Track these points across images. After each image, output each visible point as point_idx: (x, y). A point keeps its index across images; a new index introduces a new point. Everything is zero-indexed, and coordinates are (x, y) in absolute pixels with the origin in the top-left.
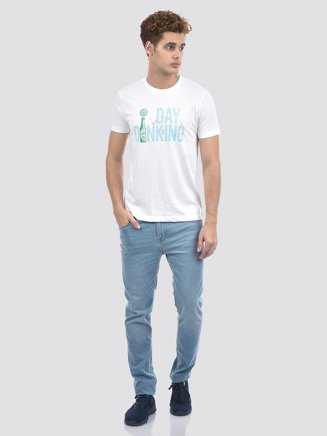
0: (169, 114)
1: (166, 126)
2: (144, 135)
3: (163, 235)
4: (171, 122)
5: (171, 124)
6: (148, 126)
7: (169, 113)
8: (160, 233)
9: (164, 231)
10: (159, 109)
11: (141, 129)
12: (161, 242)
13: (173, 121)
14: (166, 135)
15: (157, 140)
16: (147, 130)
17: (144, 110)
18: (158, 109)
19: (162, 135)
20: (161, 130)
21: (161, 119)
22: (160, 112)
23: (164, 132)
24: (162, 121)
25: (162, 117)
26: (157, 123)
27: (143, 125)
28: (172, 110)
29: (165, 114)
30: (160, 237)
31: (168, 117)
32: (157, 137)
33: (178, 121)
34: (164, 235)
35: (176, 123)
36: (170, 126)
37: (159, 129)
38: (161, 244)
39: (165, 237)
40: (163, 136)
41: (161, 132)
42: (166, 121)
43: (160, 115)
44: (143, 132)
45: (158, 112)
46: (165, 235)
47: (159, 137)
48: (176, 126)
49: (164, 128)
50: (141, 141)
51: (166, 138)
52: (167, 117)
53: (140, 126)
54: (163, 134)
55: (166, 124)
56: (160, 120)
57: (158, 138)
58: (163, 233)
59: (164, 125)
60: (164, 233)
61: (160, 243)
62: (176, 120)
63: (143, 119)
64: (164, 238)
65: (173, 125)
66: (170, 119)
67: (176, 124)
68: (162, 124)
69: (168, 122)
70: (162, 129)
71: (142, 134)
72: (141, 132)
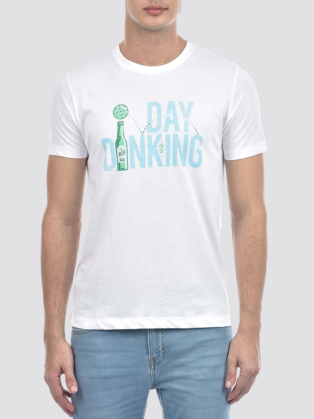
0: (171, 114)
1: (168, 136)
2: (124, 157)
3: (159, 352)
4: (177, 129)
5: (177, 133)
6: (132, 138)
7: (172, 112)
8: (153, 349)
9: (162, 344)
10: (150, 105)
11: (117, 145)
12: (154, 364)
13: (181, 126)
14: (168, 155)
15: (150, 165)
16: (130, 145)
17: (121, 106)
18: (148, 104)
19: (160, 154)
20: (158, 145)
21: (157, 124)
22: (154, 109)
23: (164, 148)
24: (159, 126)
25: (159, 118)
26: (148, 131)
27: (122, 137)
28: (177, 105)
29: (164, 113)
30: (154, 356)
31: (172, 118)
32: (149, 160)
33: (190, 127)
34: (161, 354)
35: (186, 130)
36: (176, 136)
37: (153, 143)
38: (154, 369)
39: (163, 357)
40: (163, 157)
41: (158, 148)
42: (166, 126)
43: (154, 116)
44: (121, 149)
45: (150, 109)
46: (163, 353)
47: (154, 159)
48: (186, 137)
49: (163, 141)
50: (119, 168)
51: (168, 160)
52: (168, 118)
53: (115, 139)
54: (162, 152)
55: (167, 133)
56: (154, 125)
57: (152, 161)
58: (160, 349)
59: (164, 134)
60: (163, 349)
61: (153, 367)
62: (186, 125)
63: (120, 125)
64: (161, 358)
65: (181, 134)
66: (175, 122)
67: (186, 133)
68: (159, 133)
69: (172, 127)
70: (160, 142)
71: (120, 154)
72: (119, 150)
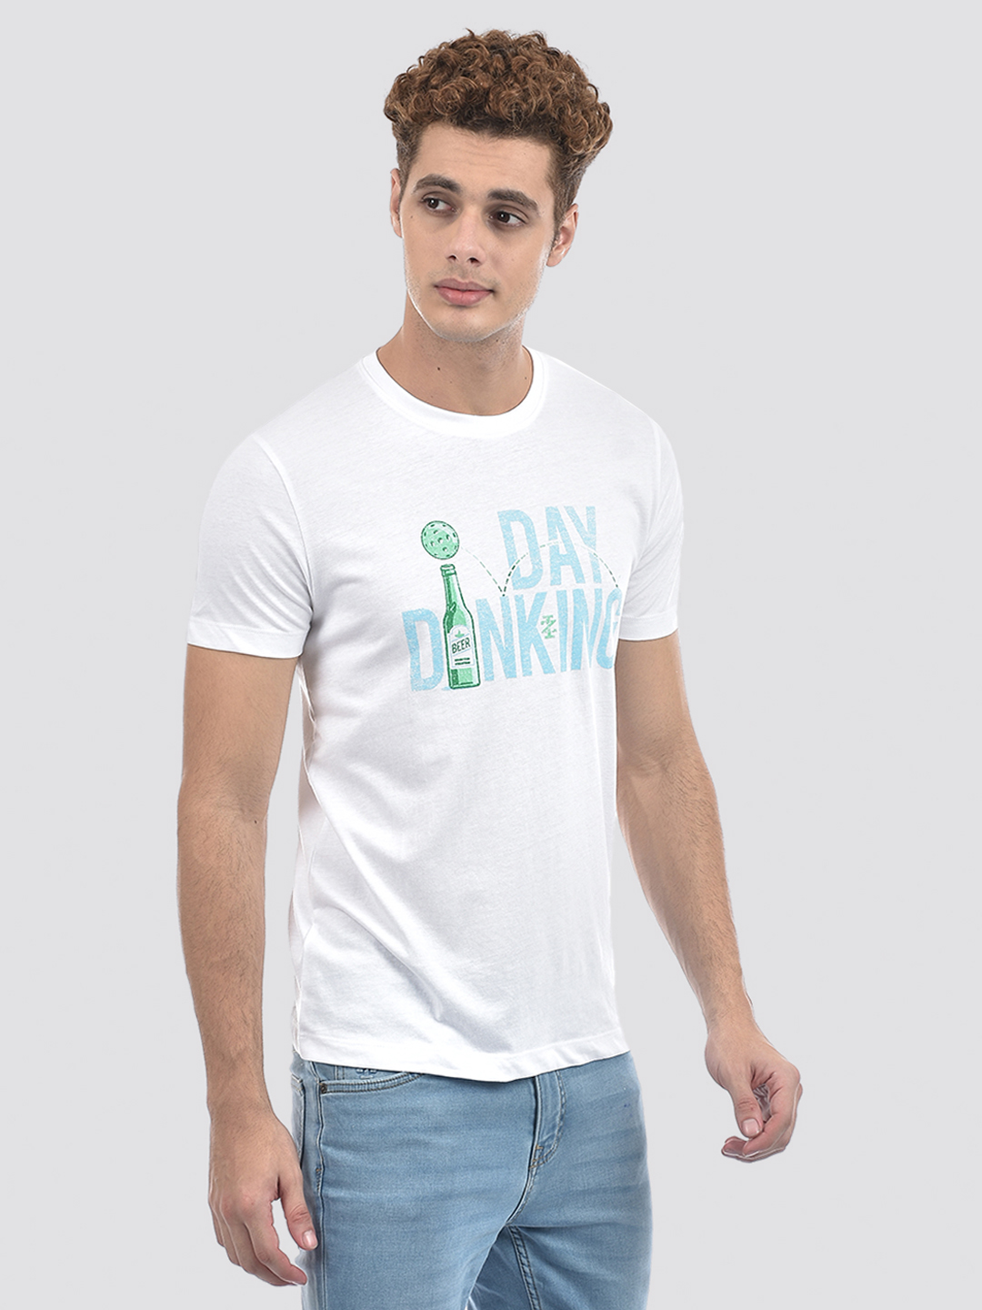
0: (559, 539)
1: (561, 596)
2: (469, 653)
3: (555, 1127)
4: (579, 577)
5: (580, 586)
6: (482, 604)
7: (558, 533)
8: (546, 1120)
9: (563, 1106)
10: (507, 518)
11: (448, 624)
12: (539, 1163)
13: (586, 569)
14: (563, 643)
15: (528, 671)
16: (480, 624)
17: (437, 526)
18: (500, 516)
19: (546, 642)
20: (540, 619)
21: (531, 566)
22: (517, 529)
23: (556, 626)
24: (538, 572)
25: (534, 552)
26: (515, 587)
27: (459, 603)
28: (565, 516)
29: (542, 537)
30: (545, 1138)
31: (563, 551)
32: (522, 657)
33: (604, 571)
34: (556, 1130)
35: (597, 578)
36: (579, 594)
37: (527, 614)
38: (536, 1174)
39: (559, 1139)
40: (553, 648)
41: (540, 628)
42: (556, 571)
43: (522, 547)
44: (459, 635)
45: (506, 529)
46: (560, 1128)
47: (534, 655)
48: (598, 594)
49: (550, 607)
50: (455, 682)
51: (562, 656)
52: (554, 550)
53: (443, 609)
54: (550, 636)
55: (559, 588)
56: (526, 569)
57: (529, 661)
58: (557, 1119)
59: (552, 592)
60: (562, 1117)
61: (534, 1170)
62: (595, 566)
63: (447, 573)
64: (554, 1144)
65: (588, 589)
66: (572, 560)
67: (598, 586)
68: (539, 588)
69: (567, 572)
70: (545, 612)
71: (455, 648)
72: (452, 638)
